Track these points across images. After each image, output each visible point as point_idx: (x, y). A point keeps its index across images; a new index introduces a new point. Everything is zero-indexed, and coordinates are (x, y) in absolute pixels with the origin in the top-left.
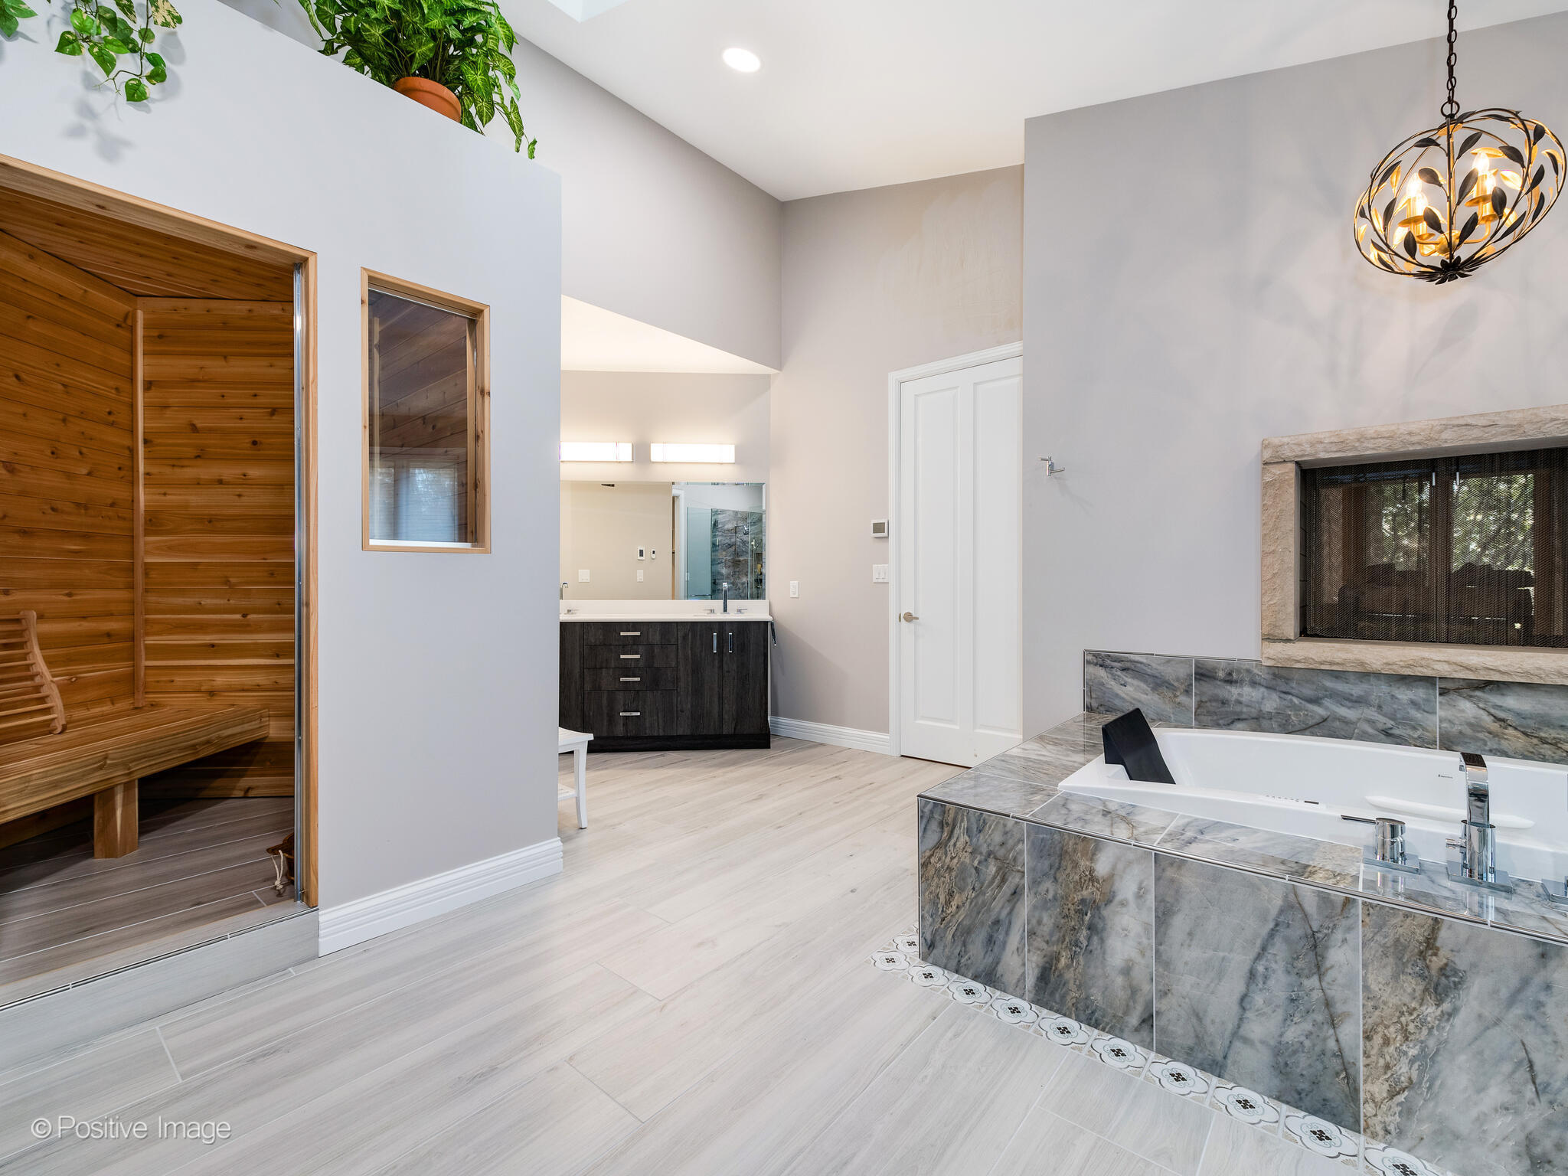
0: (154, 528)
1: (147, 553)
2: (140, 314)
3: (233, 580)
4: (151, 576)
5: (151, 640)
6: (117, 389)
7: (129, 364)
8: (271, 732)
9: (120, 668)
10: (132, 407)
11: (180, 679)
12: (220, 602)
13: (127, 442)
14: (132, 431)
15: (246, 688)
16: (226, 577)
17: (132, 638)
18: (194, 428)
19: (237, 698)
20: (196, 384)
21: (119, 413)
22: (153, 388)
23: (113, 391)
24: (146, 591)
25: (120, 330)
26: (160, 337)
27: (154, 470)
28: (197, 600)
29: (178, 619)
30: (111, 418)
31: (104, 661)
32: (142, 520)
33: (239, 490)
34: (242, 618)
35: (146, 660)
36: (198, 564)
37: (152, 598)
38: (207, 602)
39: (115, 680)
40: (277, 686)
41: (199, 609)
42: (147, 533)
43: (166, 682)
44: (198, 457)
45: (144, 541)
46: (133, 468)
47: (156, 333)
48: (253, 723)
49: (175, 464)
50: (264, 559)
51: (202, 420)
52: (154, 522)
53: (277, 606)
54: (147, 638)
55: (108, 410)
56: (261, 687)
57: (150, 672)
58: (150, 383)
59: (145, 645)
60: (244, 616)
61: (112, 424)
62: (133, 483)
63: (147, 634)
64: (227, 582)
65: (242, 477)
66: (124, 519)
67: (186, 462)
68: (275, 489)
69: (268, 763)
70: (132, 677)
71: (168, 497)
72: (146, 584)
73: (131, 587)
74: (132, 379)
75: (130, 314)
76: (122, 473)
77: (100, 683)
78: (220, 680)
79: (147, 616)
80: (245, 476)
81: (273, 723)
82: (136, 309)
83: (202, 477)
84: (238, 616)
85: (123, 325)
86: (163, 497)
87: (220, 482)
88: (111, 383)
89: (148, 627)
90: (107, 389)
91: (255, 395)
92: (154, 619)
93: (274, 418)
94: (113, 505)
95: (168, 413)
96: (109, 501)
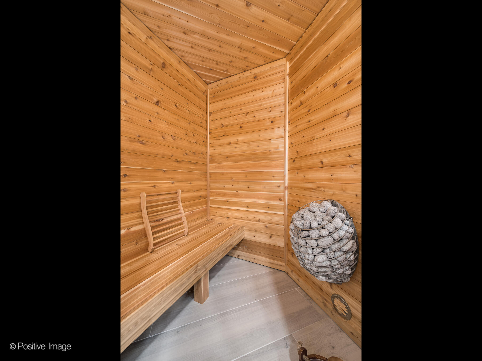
0: (212, 161)
1: (210, 169)
2: (209, 91)
3: (234, 178)
4: (211, 177)
5: (211, 198)
6: (203, 115)
7: (206, 107)
8: (246, 236)
9: (203, 207)
10: (207, 121)
11: (219, 212)
12: (230, 186)
13: (205, 133)
14: (207, 129)
15: (238, 218)
16: (232, 177)
17: (206, 197)
18: (223, 126)
19: (235, 221)
20: (224, 110)
21: (203, 123)
22: (212, 114)
23: (202, 115)
24: (210, 182)
25: (203, 95)
26: (214, 97)
27: (212, 142)
28: (223, 185)
29: (218, 191)
30: (201, 125)
31: (200, 205)
32: (209, 159)
33: (236, 146)
34: (236, 192)
35: (210, 204)
36: (223, 173)
37: (212, 184)
38: (227, 186)
39: (202, 211)
40: (248, 219)
41: (224, 188)
42: (211, 163)
43: (215, 212)
44: (224, 135)
45: (209, 165)
46: (207, 142)
47: (212, 96)
48: (241, 233)
49: (218, 139)
50: (244, 171)
51: (225, 122)
52: (212, 160)
53: (248, 188)
54: (210, 197)
55: (200, 122)
56: (242, 218)
57: (211, 208)
58: (211, 113)
59: (210, 199)
60: (237, 191)
61: (202, 127)
62: (207, 147)
63: (210, 196)
64: (232, 179)
65: (237, 141)
66: (205, 158)
67: (220, 138)
68: (247, 144)
69: (245, 247)
70: (207, 209)
71: (216, 150)
72: (210, 180)
73: (206, 180)
74: (207, 113)
75: (206, 91)
76: (204, 143)
77: (199, 213)
78: (230, 214)
79: (211, 190)
80: (237, 140)
81: (246, 232)
82: (208, 89)
83: (225, 142)
84: (235, 192)
85: (204, 94)
86: (214, 151)
87: (230, 143)
88: (201, 113)
89: (211, 194)
90: (200, 115)
91: (241, 109)
92: (213, 191)
93: (247, 116)
94: (202, 154)
95: (216, 121)
96: (201, 152)
